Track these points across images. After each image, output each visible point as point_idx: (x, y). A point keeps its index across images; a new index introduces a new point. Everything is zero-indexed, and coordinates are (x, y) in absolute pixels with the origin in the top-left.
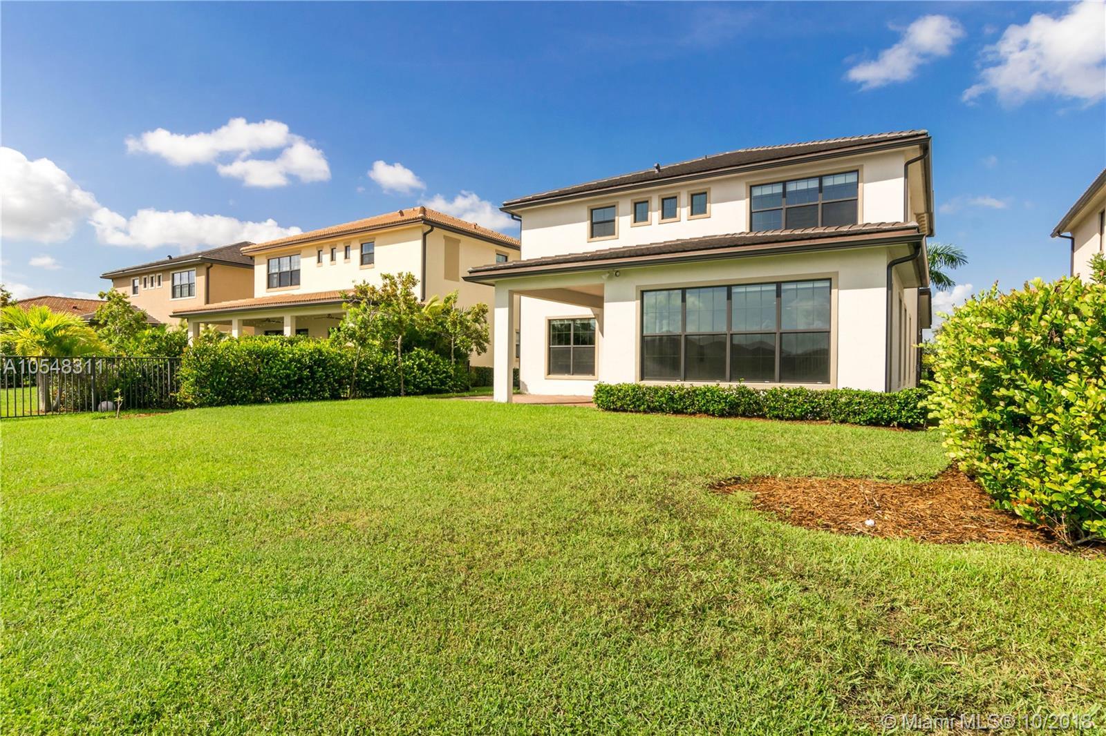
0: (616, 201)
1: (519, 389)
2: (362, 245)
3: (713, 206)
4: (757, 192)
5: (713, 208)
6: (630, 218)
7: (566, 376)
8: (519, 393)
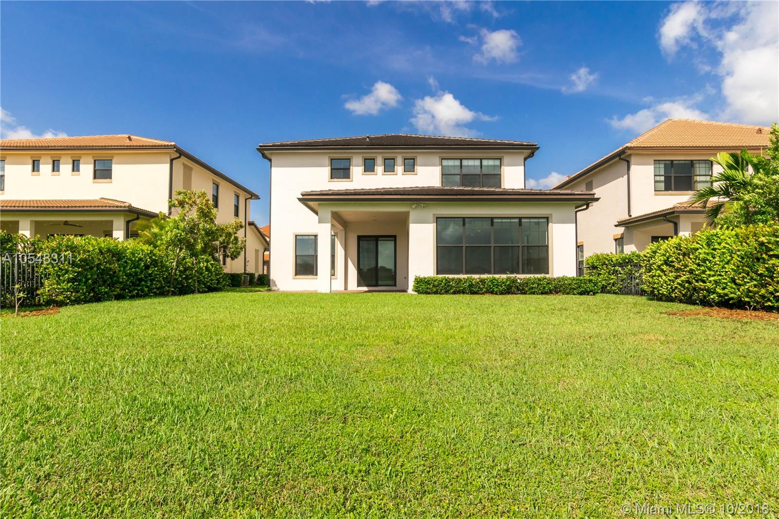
0: (351, 155)
1: (269, 286)
2: (95, 161)
3: (419, 168)
4: (445, 163)
5: (418, 169)
6: (362, 168)
7: (311, 277)
8: (270, 290)
